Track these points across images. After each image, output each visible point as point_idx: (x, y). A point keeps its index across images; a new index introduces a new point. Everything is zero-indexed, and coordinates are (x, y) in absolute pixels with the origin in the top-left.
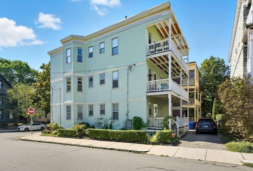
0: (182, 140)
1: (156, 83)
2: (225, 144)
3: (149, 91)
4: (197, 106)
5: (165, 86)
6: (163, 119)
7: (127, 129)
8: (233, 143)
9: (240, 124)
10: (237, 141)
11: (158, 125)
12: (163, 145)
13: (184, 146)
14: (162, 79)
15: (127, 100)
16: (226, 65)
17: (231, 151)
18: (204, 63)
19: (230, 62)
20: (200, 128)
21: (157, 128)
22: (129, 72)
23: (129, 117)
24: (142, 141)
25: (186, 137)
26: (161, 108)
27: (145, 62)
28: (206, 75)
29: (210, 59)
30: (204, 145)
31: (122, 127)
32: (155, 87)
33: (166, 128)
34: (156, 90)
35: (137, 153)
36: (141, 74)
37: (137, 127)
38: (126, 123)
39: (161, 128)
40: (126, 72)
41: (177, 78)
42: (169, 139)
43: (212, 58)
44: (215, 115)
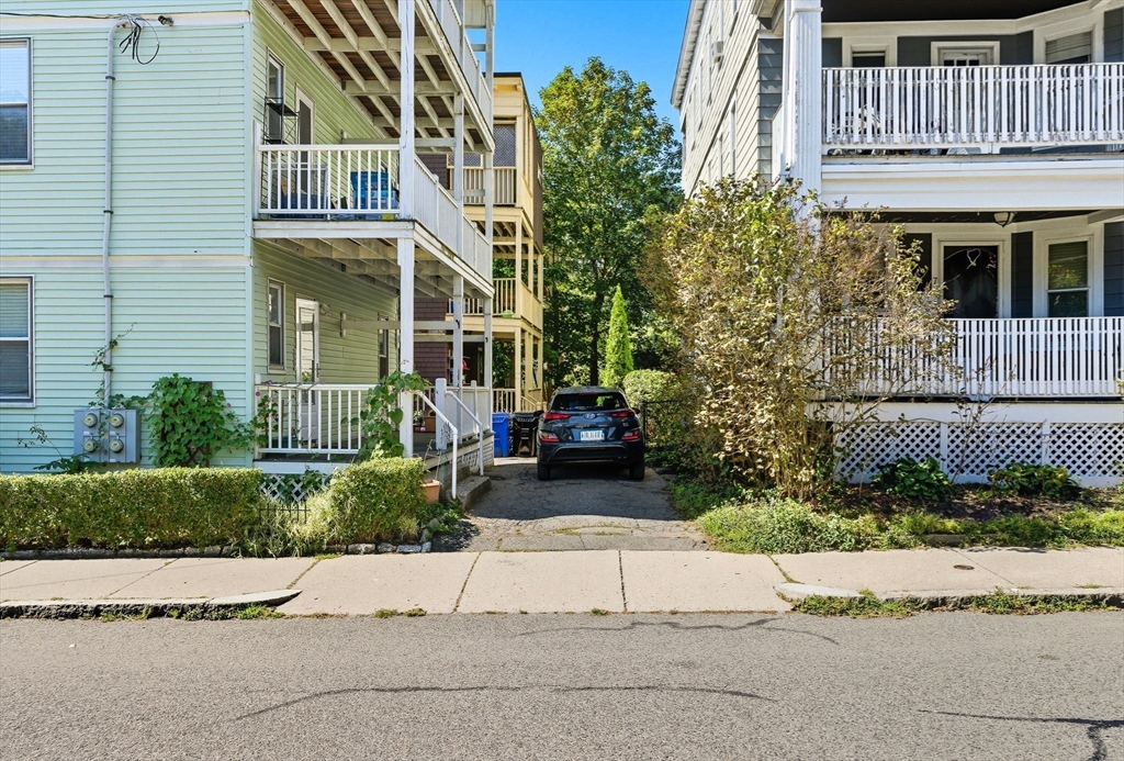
0: (476, 515)
1: (309, 163)
2: (693, 518)
3: (270, 210)
4: (526, 327)
5: (374, 189)
6: (363, 393)
7: (105, 464)
8: (728, 511)
9: (762, 415)
10: (743, 500)
11: (335, 428)
12: (377, 552)
13: (498, 549)
14: (342, 141)
15: (107, 261)
16: (660, 121)
17: (730, 551)
18: (560, 89)
19: (680, 106)
20: (561, 441)
21: (324, 451)
22: (119, 60)
23: (116, 377)
24: (233, 540)
25: (492, 495)
26: (339, 326)
27: (244, 18)
28: (565, 159)
29: (586, 73)
30: (600, 530)
31: (68, 454)
32: (304, 187)
33: (383, 447)
34: (319, 211)
35: (214, 615)
36: (216, 92)
37: (184, 450)
38: (98, 424)
39: (349, 451)
40: (97, 56)
41: (429, 149)
42: (411, 512)
43: (597, 71)
44: (617, 373)
